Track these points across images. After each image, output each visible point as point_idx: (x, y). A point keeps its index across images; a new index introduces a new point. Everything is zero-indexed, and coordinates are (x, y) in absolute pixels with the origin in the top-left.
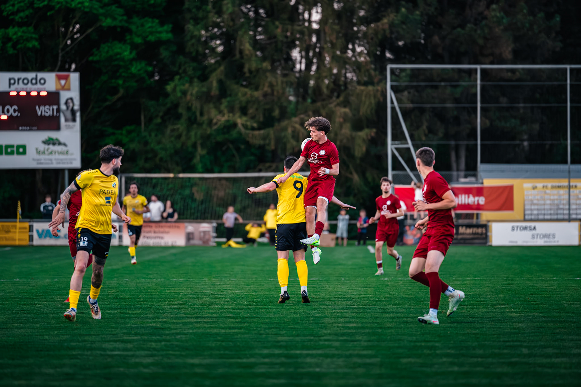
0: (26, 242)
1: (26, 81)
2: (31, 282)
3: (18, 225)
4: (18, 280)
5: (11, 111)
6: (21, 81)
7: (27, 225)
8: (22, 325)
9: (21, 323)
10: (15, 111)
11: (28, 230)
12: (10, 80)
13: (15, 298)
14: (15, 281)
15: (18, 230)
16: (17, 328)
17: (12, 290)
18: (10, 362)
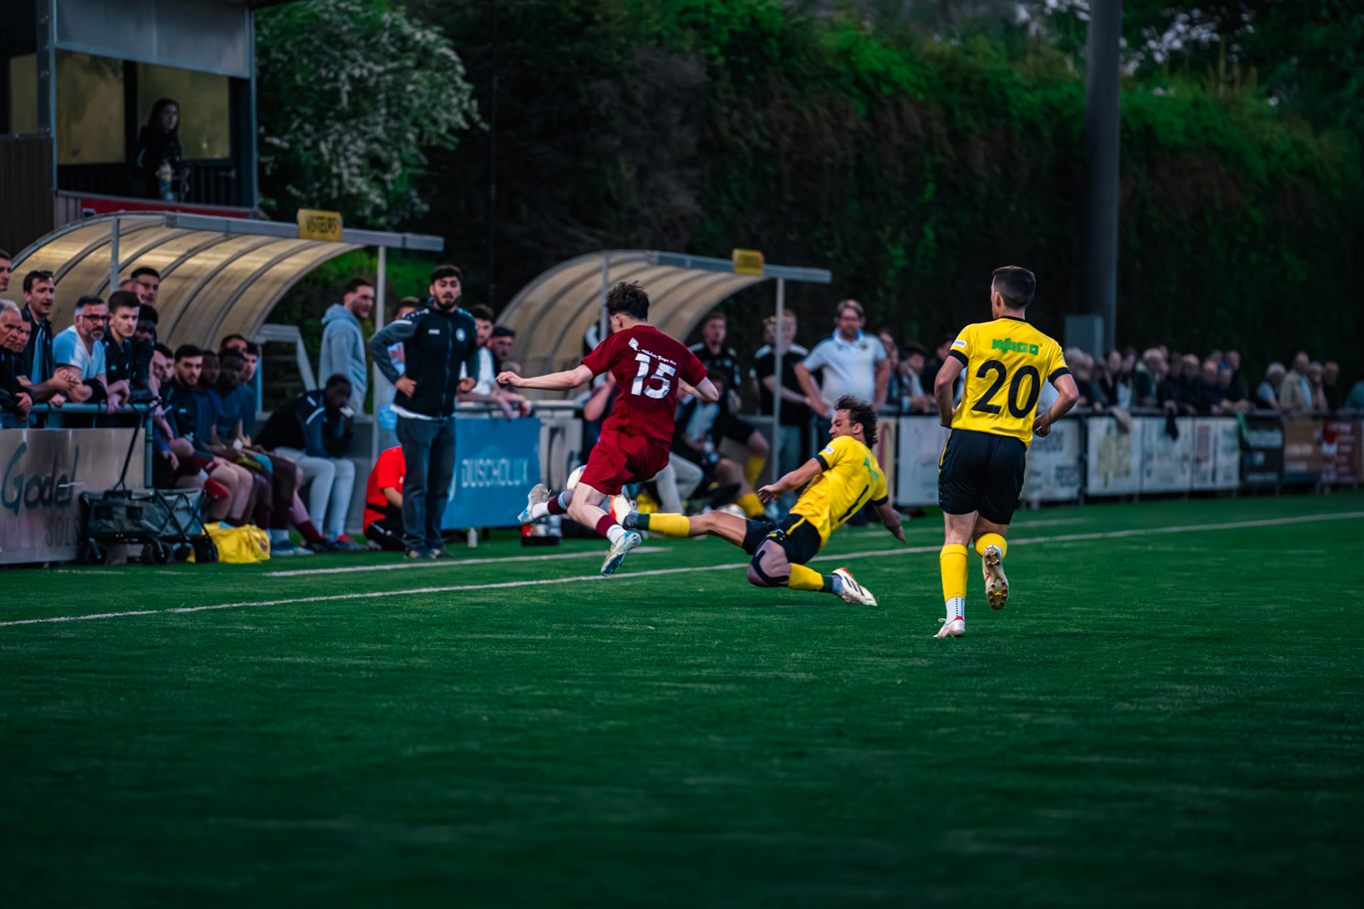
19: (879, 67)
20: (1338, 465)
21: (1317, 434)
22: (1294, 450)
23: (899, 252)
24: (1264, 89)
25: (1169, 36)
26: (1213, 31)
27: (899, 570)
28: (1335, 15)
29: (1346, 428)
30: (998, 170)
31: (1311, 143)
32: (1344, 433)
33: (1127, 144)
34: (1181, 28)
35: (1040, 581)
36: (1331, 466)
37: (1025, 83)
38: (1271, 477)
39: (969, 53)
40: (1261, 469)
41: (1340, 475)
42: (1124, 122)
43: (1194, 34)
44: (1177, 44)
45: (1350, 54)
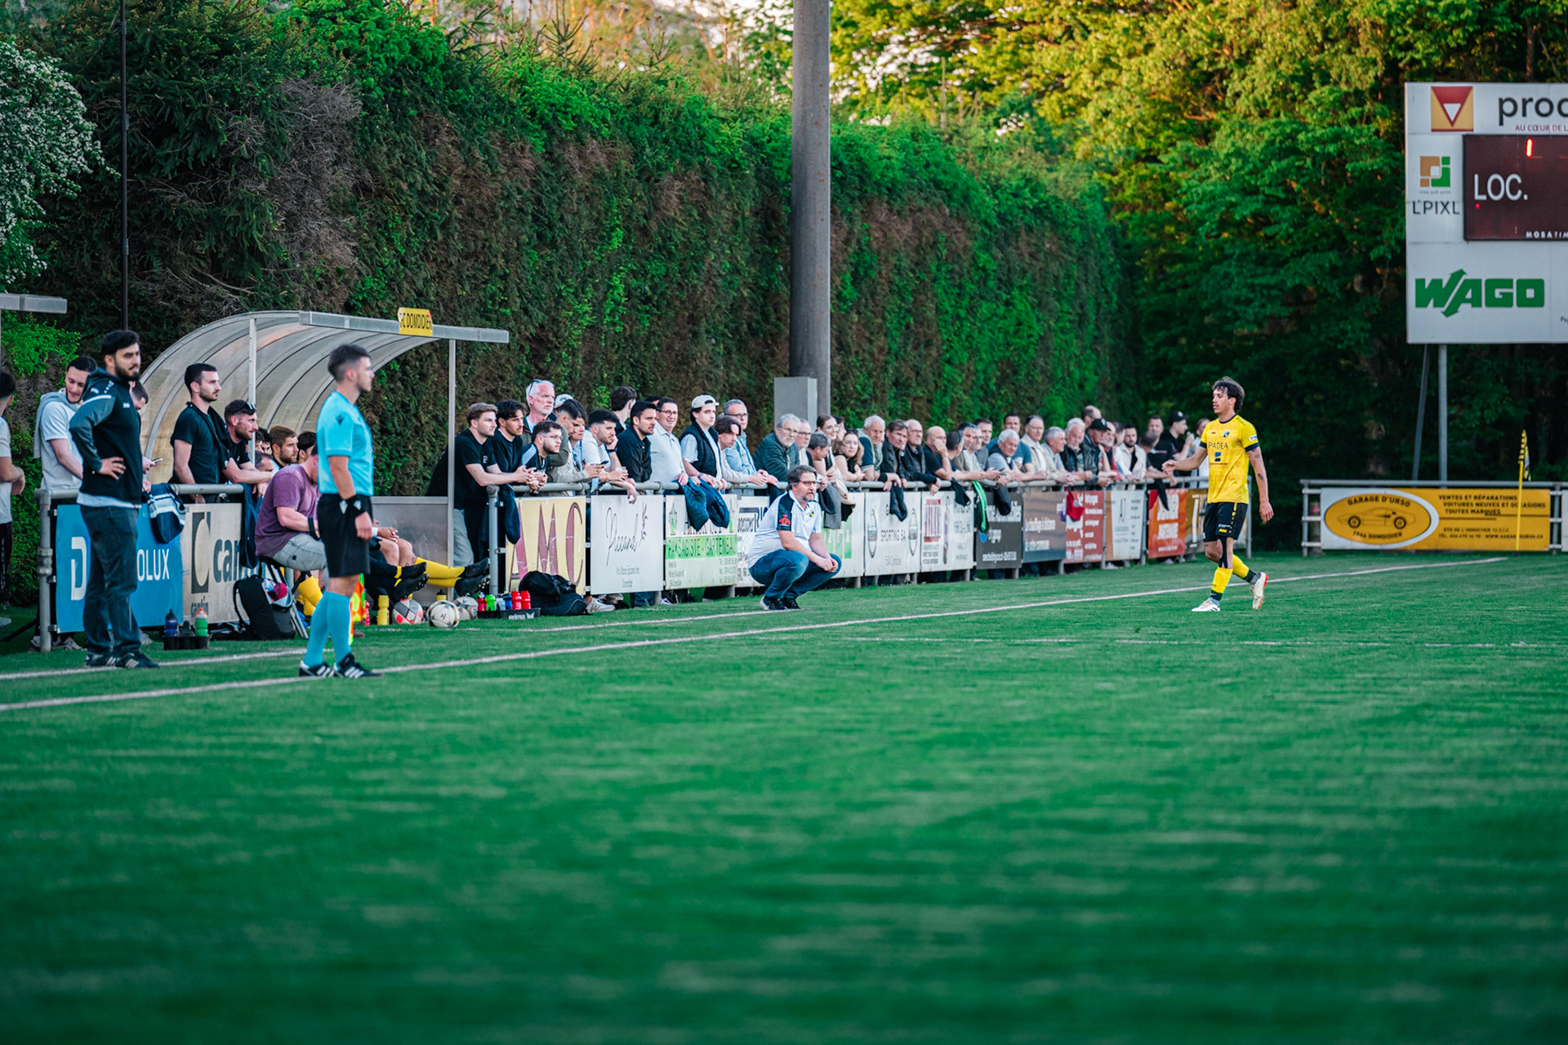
0: (1543, 545)
1: (1544, 108)
2: (1559, 652)
3: (1521, 495)
4: (1522, 644)
5: (1505, 187)
6: (1531, 107)
7: (1545, 496)
8: (1536, 768)
9: (1534, 761)
10: (1514, 187)
11: (1547, 510)
12: (1502, 102)
13: (1518, 694)
14: (1516, 648)
15: (1519, 511)
16: (1524, 774)
17: (1508, 672)
18: (1507, 866)
19: (557, 98)
20: (1085, 541)
21: (1061, 507)
22: (1033, 525)
23: (586, 308)
24: (990, 118)
25: (882, 60)
26: (933, 53)
27: (596, 669)
28: (1069, 32)
29: (1092, 499)
30: (695, 213)
31: (1046, 178)
32: (1091, 507)
33: (839, 183)
34: (895, 49)
35: (755, 679)
36: (1078, 543)
37: (722, 114)
38: (1010, 556)
39: (659, 82)
40: (998, 548)
41: (1087, 552)
42: (834, 157)
43: (910, 58)
44: (892, 68)
45: (1086, 77)
